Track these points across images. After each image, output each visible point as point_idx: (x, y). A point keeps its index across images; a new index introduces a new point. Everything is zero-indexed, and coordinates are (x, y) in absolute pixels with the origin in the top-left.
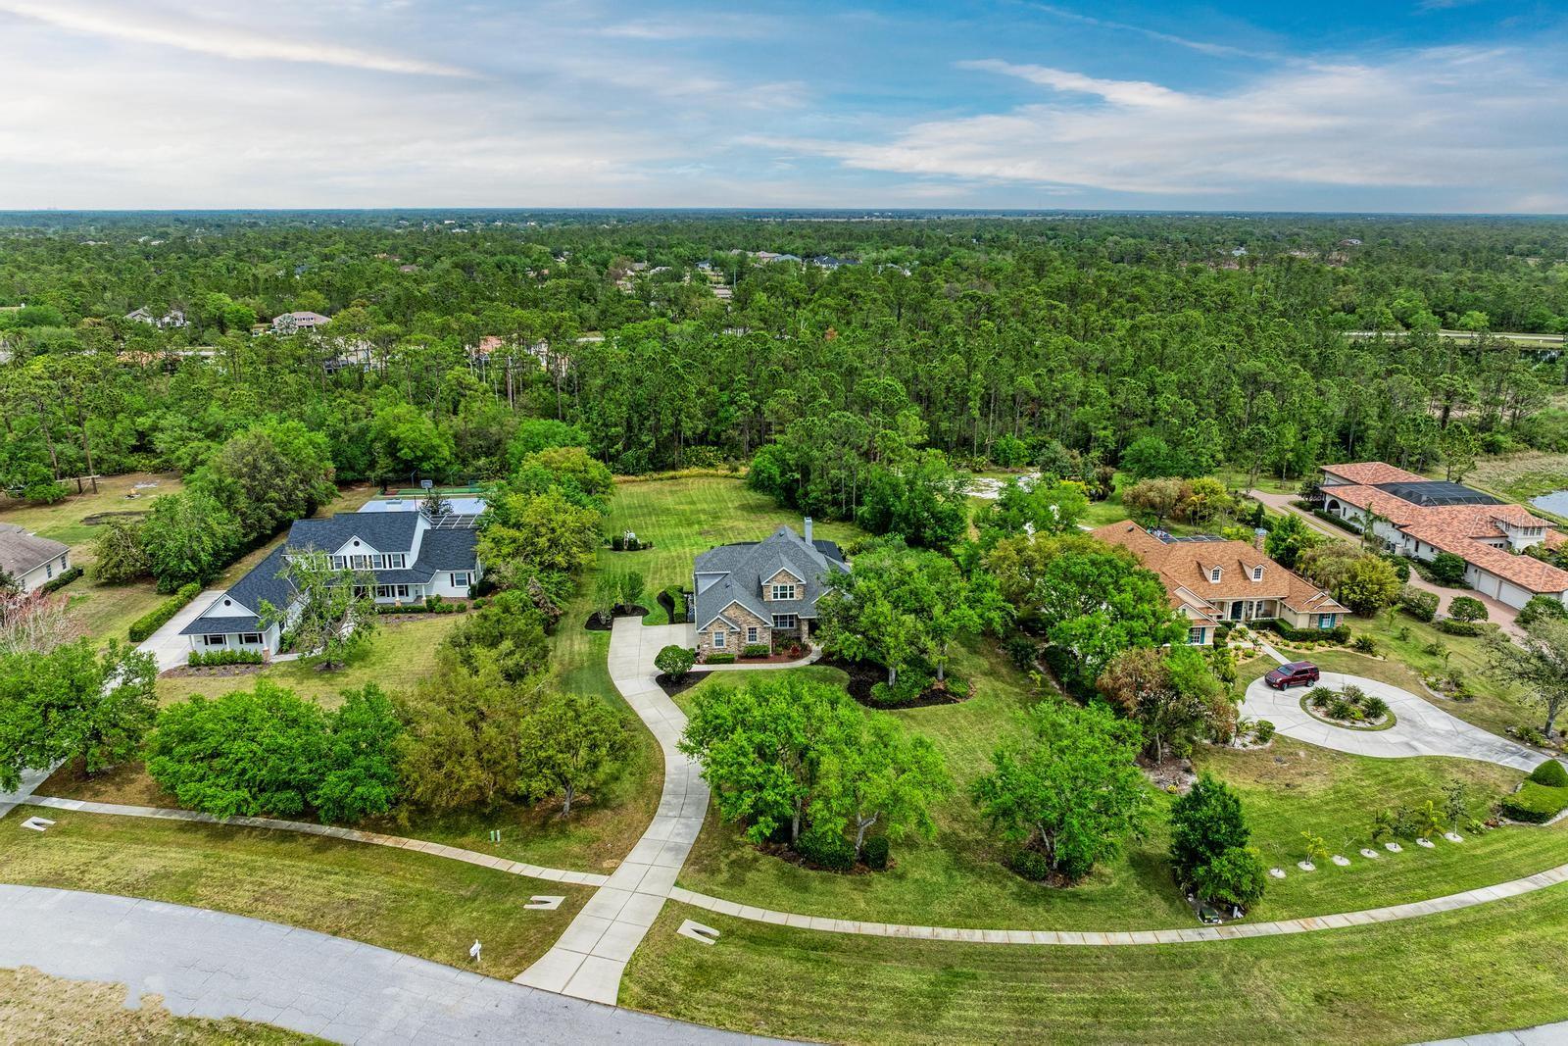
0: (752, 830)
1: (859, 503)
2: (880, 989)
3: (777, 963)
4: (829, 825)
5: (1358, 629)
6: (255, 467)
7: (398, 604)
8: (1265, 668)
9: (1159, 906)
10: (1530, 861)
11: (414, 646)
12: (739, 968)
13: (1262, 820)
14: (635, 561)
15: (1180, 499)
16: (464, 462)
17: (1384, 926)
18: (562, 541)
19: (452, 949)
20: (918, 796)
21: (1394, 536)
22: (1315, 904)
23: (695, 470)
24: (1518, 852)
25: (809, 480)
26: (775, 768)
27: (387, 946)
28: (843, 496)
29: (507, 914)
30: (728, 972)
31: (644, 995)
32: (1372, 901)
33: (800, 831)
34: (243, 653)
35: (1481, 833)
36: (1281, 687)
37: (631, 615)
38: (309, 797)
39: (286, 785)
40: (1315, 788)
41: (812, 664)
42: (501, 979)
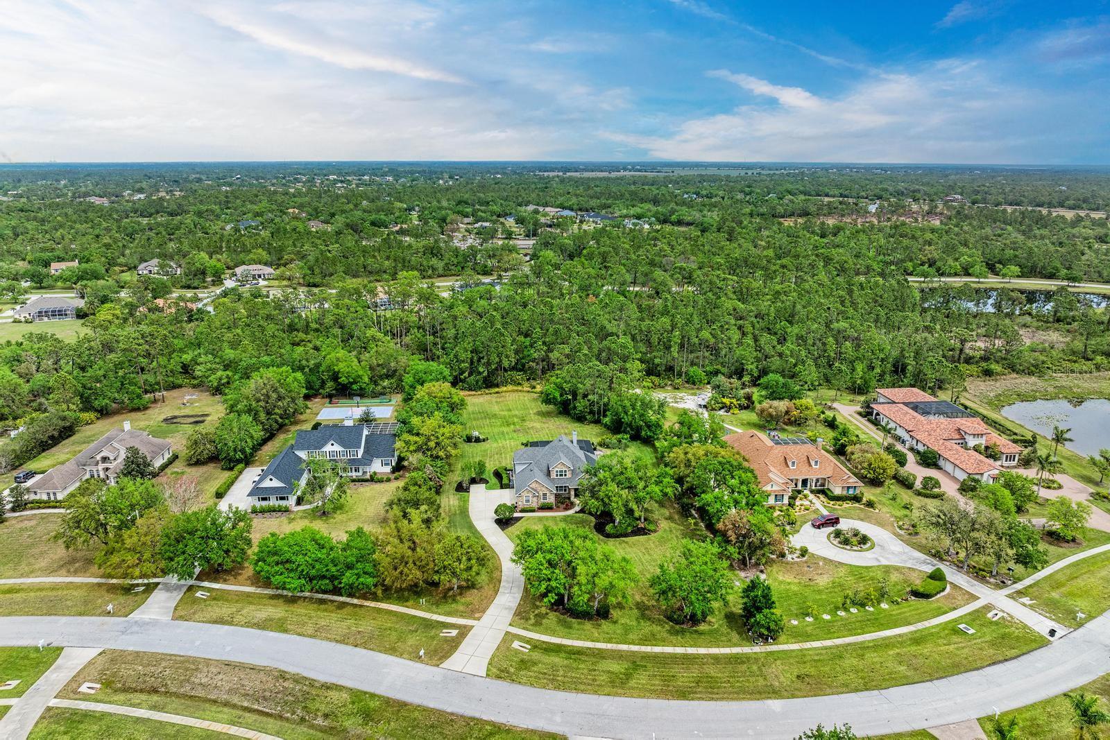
0: (546, 600)
1: (605, 416)
2: (603, 671)
3: (556, 660)
4: (581, 598)
5: (869, 494)
6: (268, 396)
7: (354, 477)
8: (814, 516)
9: (735, 636)
10: (917, 617)
11: (366, 501)
12: (540, 662)
13: (793, 597)
14: (479, 449)
15: (787, 413)
16: (376, 384)
17: (837, 646)
18: (443, 444)
19: (410, 653)
20: (621, 584)
21: (906, 436)
22: (808, 636)
23: (510, 387)
24: (913, 613)
25: (576, 400)
26: (556, 571)
27: (380, 652)
28: (596, 409)
29: (433, 638)
30: (535, 664)
31: (498, 672)
32: (836, 635)
33: (568, 600)
34: (279, 506)
35: (898, 604)
36: (819, 527)
37: (479, 483)
38: (336, 583)
39: (324, 577)
40: (823, 581)
41: (576, 513)
42: (434, 666)
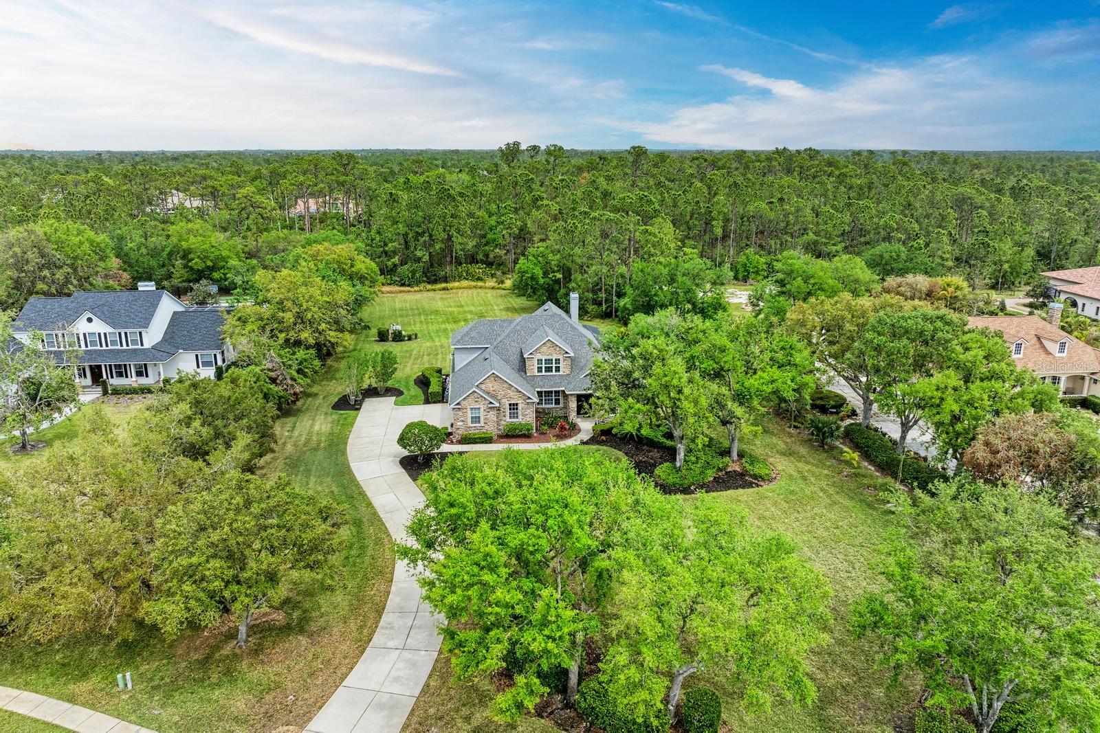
7: (135, 385)
15: (929, 294)
18: (310, 316)
23: (465, 283)
25: (570, 280)
28: (603, 295)
37: (384, 395)
41: (582, 444)
